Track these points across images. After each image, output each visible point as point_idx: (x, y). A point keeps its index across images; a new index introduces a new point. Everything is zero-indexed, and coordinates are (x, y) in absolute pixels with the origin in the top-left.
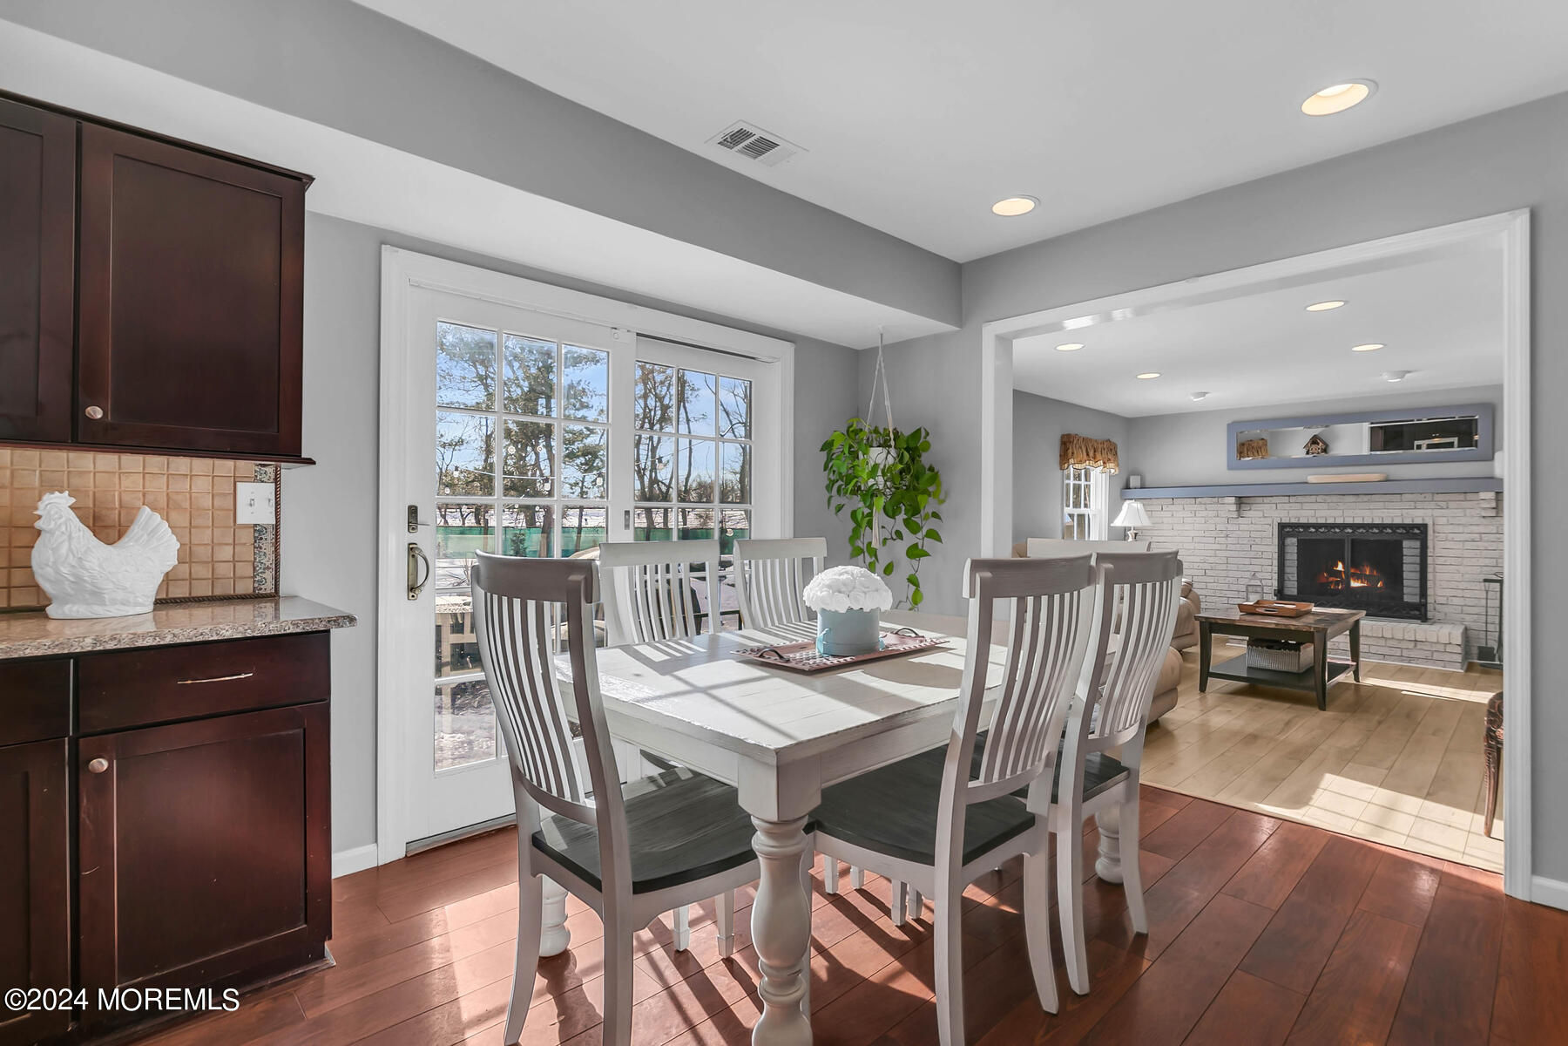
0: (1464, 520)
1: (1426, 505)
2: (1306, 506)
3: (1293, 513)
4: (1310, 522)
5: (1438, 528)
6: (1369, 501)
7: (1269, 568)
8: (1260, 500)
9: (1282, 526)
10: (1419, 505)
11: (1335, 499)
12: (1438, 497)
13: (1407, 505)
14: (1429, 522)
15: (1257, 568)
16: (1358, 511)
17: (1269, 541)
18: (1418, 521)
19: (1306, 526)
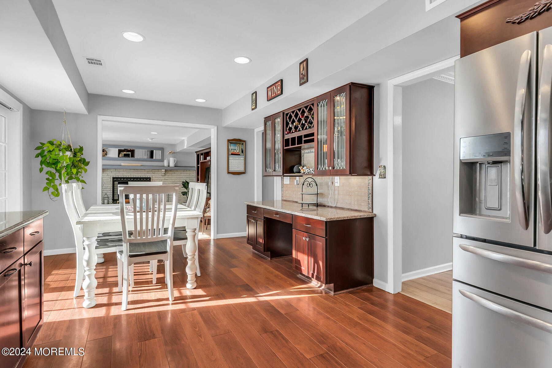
0: (158, 176)
1: (150, 173)
2: (120, 172)
3: (116, 174)
4: (122, 177)
5: (153, 178)
6: (137, 171)
7: (109, 192)
8: (106, 170)
9: (113, 178)
10: (149, 172)
11: (128, 170)
12: (153, 171)
13: (146, 172)
14: (151, 177)
15: (106, 192)
16: (134, 174)
17: (109, 183)
18: (149, 177)
19: (121, 178)
